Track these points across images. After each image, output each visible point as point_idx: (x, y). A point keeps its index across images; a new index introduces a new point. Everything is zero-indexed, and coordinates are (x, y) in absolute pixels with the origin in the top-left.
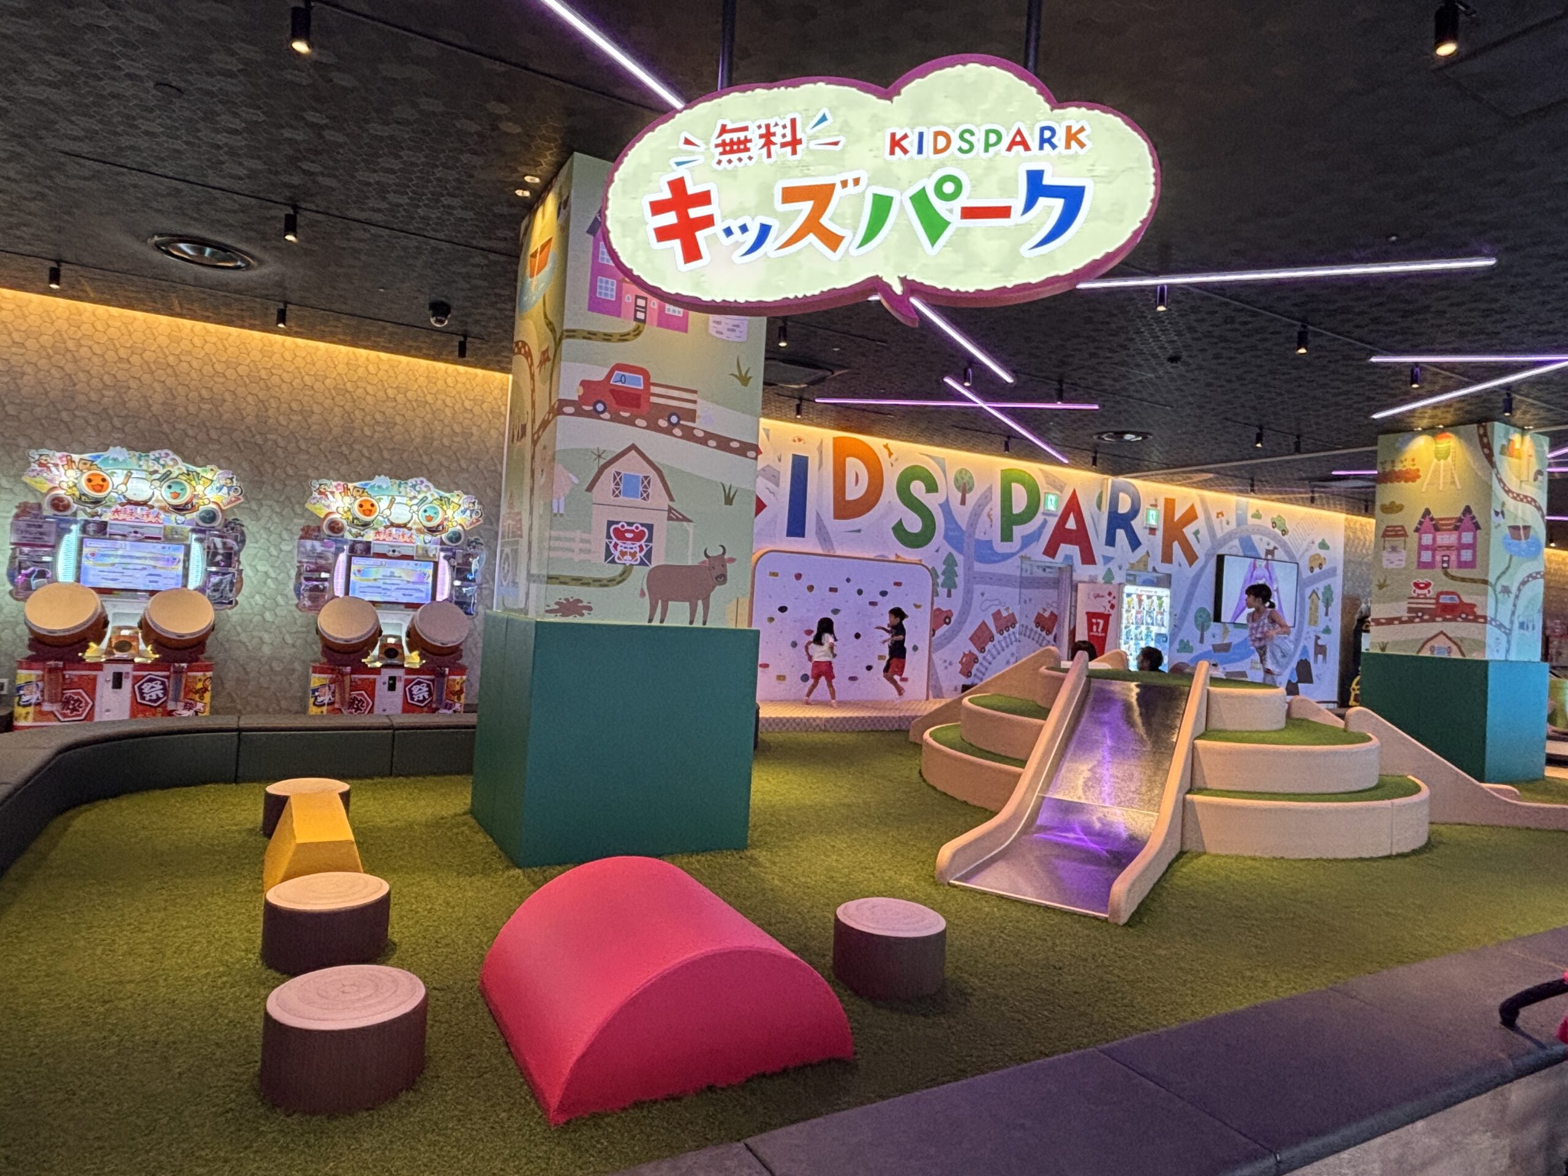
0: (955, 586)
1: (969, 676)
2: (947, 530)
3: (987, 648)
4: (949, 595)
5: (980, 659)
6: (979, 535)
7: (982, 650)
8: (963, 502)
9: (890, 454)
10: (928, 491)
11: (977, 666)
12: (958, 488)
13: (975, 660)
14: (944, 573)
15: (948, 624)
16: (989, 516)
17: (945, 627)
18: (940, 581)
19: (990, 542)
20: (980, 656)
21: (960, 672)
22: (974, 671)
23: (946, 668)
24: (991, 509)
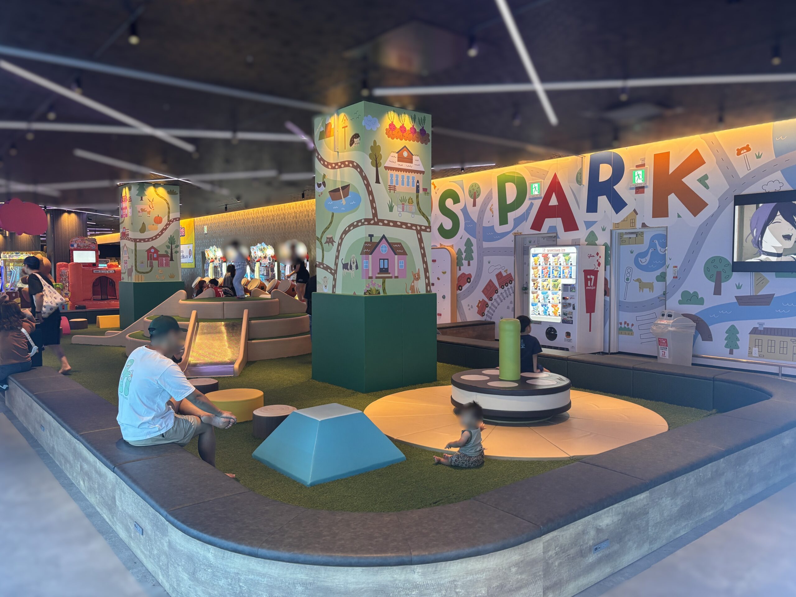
0: (472, 259)
2: (466, 224)
3: (494, 298)
4: (469, 265)
6: (485, 224)
7: (491, 299)
8: (474, 205)
10: (455, 203)
11: (487, 309)
12: (471, 197)
13: (487, 305)
14: (465, 251)
16: (491, 210)
17: (468, 285)
18: (464, 256)
19: (493, 227)
20: (490, 303)
21: (478, 313)
22: (486, 313)
24: (492, 205)
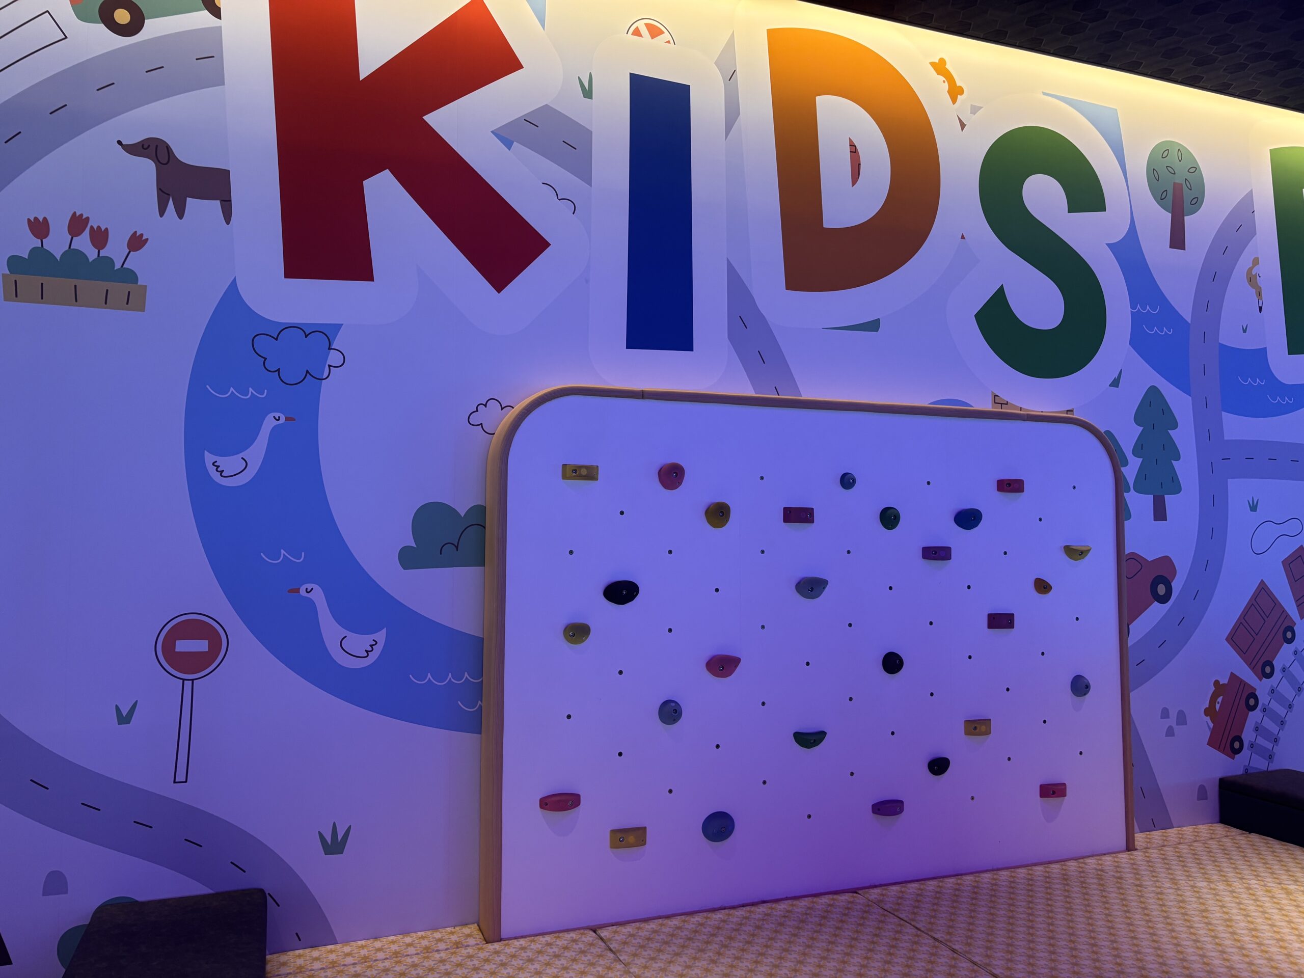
0: (1176, 488)
1: (1236, 751)
2: (1137, 320)
3: (1278, 663)
4: (1160, 513)
5: (1263, 697)
6: (1230, 336)
7: (1265, 670)
8: (1178, 240)
9: (955, 92)
10: (1075, 206)
11: (1254, 717)
12: (1160, 198)
13: (1250, 700)
14: (1138, 450)
15: (1164, 599)
16: (1252, 279)
17: (1156, 612)
18: (1130, 473)
19: (1262, 353)
20: (1262, 687)
21: (1211, 743)
22: (1248, 735)
23: (1170, 732)
24: (1256, 262)
